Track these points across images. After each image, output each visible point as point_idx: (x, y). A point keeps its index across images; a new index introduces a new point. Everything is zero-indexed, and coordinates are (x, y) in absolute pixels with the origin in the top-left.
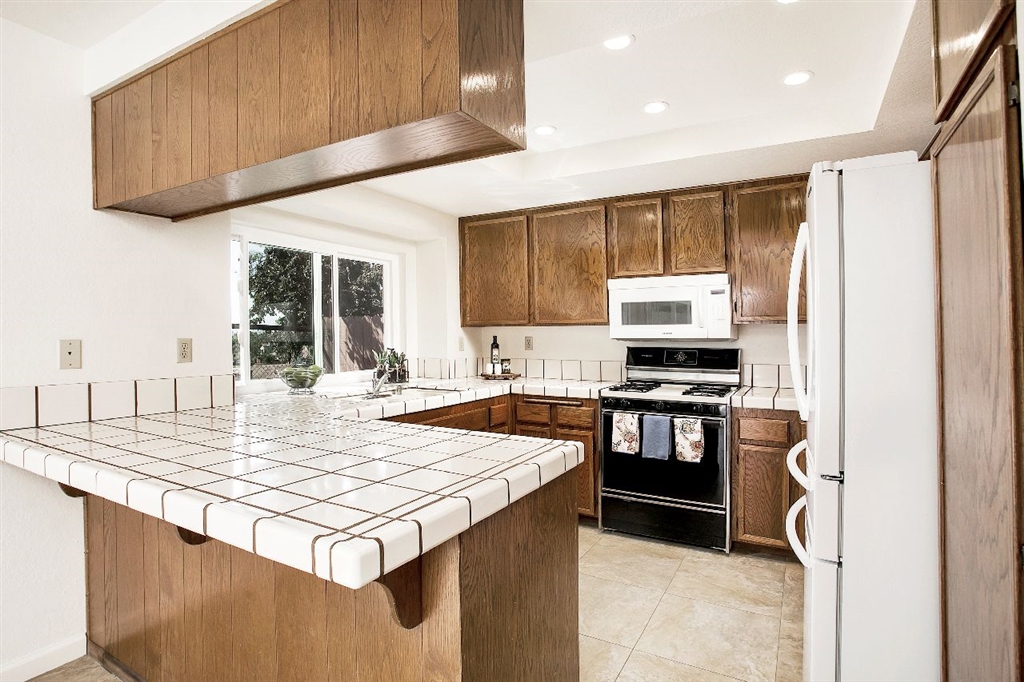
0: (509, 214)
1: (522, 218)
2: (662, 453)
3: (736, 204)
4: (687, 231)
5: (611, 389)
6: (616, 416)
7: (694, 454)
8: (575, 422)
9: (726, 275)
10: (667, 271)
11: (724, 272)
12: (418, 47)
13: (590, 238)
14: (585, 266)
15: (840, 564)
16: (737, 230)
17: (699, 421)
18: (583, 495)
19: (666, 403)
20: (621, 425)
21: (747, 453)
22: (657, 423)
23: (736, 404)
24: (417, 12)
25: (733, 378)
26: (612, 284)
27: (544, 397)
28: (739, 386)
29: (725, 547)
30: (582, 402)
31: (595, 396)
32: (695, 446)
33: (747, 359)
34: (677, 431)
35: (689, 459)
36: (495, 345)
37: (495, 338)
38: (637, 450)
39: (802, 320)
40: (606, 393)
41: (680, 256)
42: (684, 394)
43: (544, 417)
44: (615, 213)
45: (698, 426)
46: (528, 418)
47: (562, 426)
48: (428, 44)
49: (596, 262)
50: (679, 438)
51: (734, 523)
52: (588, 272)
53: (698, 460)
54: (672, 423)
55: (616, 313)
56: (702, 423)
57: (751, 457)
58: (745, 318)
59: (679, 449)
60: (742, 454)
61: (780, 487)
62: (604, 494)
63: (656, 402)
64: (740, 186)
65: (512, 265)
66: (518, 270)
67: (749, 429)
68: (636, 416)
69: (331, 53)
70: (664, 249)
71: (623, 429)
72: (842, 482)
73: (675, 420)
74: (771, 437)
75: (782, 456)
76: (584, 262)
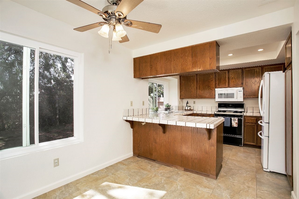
1: (195, 75)
2: (229, 125)
3: (245, 72)
4: (234, 78)
10: (229, 87)
11: (242, 87)
12: (209, 59)
15: (269, 137)
16: (245, 78)
17: (237, 118)
19: (229, 115)
22: (227, 119)
23: (245, 115)
24: (209, 54)
25: (243, 110)
26: (216, 89)
27: (201, 114)
28: (244, 112)
29: (242, 145)
30: (210, 115)
31: (213, 113)
32: (236, 123)
33: (246, 106)
34: (232, 120)
35: (235, 126)
36: (187, 103)
37: (188, 101)
39: (261, 97)
40: (216, 113)
41: (231, 83)
44: (217, 74)
48: (210, 59)
49: (212, 85)
50: (233, 122)
51: (244, 140)
52: (210, 87)
53: (237, 126)
55: (217, 96)
57: (248, 126)
58: (246, 97)
59: (233, 124)
60: (246, 125)
61: (254, 132)
63: (227, 115)
64: (245, 68)
66: (194, 86)
69: (192, 57)
70: (228, 82)
72: (269, 124)
73: (232, 118)
74: (252, 122)
75: (255, 125)
76: (209, 85)
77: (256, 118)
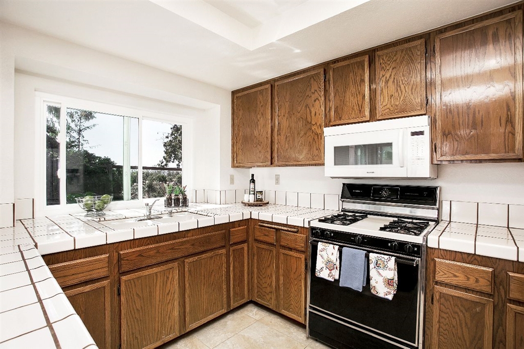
0: (261, 84)
1: (268, 86)
2: (357, 285)
3: (438, 49)
4: (391, 80)
5: (320, 221)
6: (320, 246)
7: (386, 290)
8: (293, 245)
9: (426, 117)
10: (373, 117)
11: (425, 114)
13: (313, 96)
14: (309, 120)
16: (438, 74)
17: (393, 258)
18: (297, 305)
19: (364, 237)
20: (324, 253)
21: (442, 295)
22: (354, 255)
23: (432, 243)
25: (432, 214)
26: (327, 131)
27: (272, 223)
28: (437, 222)
30: (298, 229)
32: (389, 282)
33: (446, 196)
34: (372, 266)
35: (381, 295)
36: (252, 181)
37: (253, 175)
38: (337, 277)
40: (315, 224)
42: (382, 229)
43: (272, 239)
44: (331, 73)
45: (392, 263)
46: (261, 239)
47: (284, 247)
49: (317, 114)
50: (373, 273)
52: (311, 123)
53: (390, 297)
54: (367, 257)
55: (329, 156)
56: (396, 261)
57: (447, 300)
58: (444, 158)
60: (437, 296)
61: (481, 339)
62: (311, 311)
63: (355, 235)
65: (262, 121)
66: (265, 125)
67: (444, 271)
68: (337, 247)
70: (371, 99)
71: (325, 257)
73: (371, 254)
74: (471, 283)
75: (483, 305)
76: (309, 116)
77: (491, 270)
